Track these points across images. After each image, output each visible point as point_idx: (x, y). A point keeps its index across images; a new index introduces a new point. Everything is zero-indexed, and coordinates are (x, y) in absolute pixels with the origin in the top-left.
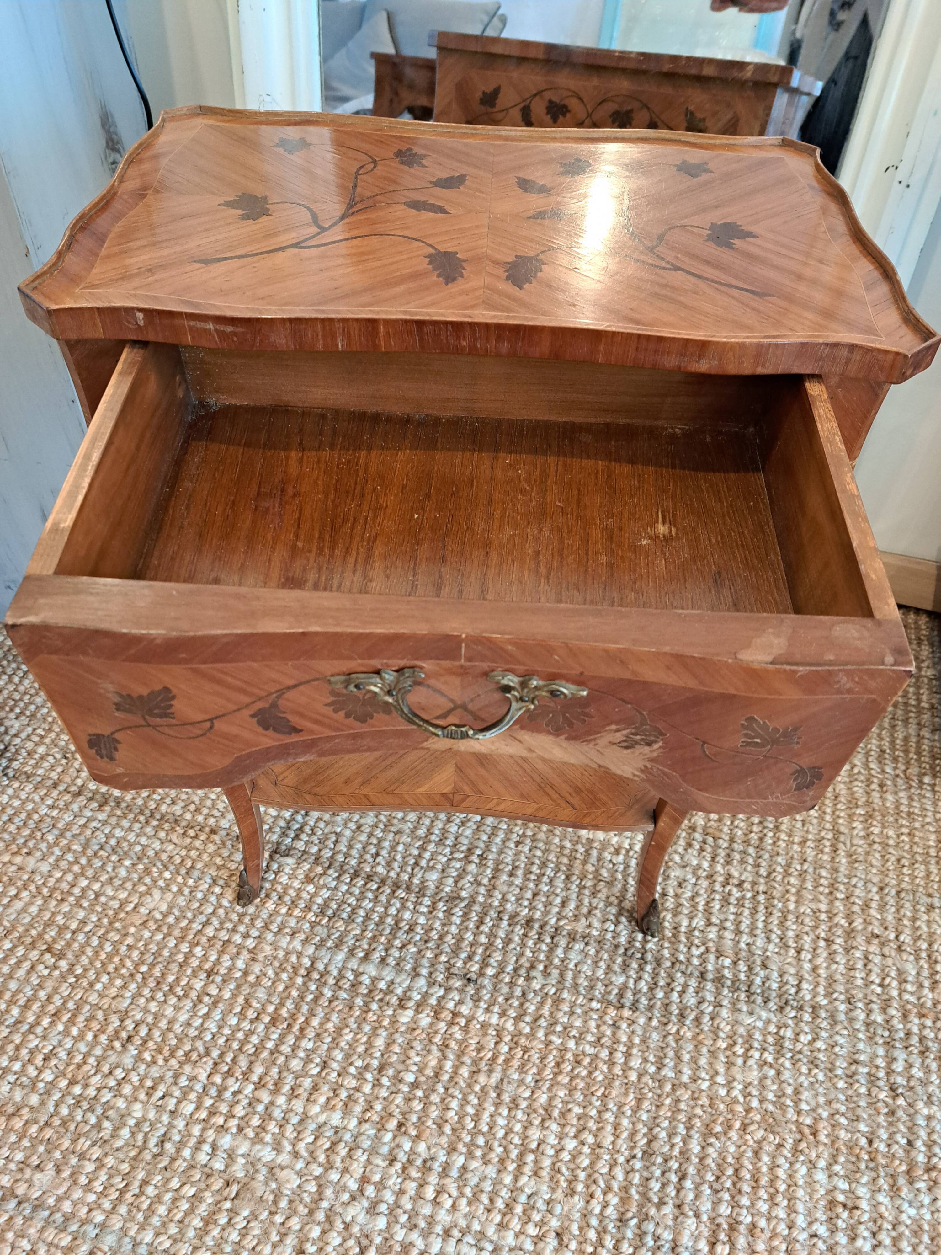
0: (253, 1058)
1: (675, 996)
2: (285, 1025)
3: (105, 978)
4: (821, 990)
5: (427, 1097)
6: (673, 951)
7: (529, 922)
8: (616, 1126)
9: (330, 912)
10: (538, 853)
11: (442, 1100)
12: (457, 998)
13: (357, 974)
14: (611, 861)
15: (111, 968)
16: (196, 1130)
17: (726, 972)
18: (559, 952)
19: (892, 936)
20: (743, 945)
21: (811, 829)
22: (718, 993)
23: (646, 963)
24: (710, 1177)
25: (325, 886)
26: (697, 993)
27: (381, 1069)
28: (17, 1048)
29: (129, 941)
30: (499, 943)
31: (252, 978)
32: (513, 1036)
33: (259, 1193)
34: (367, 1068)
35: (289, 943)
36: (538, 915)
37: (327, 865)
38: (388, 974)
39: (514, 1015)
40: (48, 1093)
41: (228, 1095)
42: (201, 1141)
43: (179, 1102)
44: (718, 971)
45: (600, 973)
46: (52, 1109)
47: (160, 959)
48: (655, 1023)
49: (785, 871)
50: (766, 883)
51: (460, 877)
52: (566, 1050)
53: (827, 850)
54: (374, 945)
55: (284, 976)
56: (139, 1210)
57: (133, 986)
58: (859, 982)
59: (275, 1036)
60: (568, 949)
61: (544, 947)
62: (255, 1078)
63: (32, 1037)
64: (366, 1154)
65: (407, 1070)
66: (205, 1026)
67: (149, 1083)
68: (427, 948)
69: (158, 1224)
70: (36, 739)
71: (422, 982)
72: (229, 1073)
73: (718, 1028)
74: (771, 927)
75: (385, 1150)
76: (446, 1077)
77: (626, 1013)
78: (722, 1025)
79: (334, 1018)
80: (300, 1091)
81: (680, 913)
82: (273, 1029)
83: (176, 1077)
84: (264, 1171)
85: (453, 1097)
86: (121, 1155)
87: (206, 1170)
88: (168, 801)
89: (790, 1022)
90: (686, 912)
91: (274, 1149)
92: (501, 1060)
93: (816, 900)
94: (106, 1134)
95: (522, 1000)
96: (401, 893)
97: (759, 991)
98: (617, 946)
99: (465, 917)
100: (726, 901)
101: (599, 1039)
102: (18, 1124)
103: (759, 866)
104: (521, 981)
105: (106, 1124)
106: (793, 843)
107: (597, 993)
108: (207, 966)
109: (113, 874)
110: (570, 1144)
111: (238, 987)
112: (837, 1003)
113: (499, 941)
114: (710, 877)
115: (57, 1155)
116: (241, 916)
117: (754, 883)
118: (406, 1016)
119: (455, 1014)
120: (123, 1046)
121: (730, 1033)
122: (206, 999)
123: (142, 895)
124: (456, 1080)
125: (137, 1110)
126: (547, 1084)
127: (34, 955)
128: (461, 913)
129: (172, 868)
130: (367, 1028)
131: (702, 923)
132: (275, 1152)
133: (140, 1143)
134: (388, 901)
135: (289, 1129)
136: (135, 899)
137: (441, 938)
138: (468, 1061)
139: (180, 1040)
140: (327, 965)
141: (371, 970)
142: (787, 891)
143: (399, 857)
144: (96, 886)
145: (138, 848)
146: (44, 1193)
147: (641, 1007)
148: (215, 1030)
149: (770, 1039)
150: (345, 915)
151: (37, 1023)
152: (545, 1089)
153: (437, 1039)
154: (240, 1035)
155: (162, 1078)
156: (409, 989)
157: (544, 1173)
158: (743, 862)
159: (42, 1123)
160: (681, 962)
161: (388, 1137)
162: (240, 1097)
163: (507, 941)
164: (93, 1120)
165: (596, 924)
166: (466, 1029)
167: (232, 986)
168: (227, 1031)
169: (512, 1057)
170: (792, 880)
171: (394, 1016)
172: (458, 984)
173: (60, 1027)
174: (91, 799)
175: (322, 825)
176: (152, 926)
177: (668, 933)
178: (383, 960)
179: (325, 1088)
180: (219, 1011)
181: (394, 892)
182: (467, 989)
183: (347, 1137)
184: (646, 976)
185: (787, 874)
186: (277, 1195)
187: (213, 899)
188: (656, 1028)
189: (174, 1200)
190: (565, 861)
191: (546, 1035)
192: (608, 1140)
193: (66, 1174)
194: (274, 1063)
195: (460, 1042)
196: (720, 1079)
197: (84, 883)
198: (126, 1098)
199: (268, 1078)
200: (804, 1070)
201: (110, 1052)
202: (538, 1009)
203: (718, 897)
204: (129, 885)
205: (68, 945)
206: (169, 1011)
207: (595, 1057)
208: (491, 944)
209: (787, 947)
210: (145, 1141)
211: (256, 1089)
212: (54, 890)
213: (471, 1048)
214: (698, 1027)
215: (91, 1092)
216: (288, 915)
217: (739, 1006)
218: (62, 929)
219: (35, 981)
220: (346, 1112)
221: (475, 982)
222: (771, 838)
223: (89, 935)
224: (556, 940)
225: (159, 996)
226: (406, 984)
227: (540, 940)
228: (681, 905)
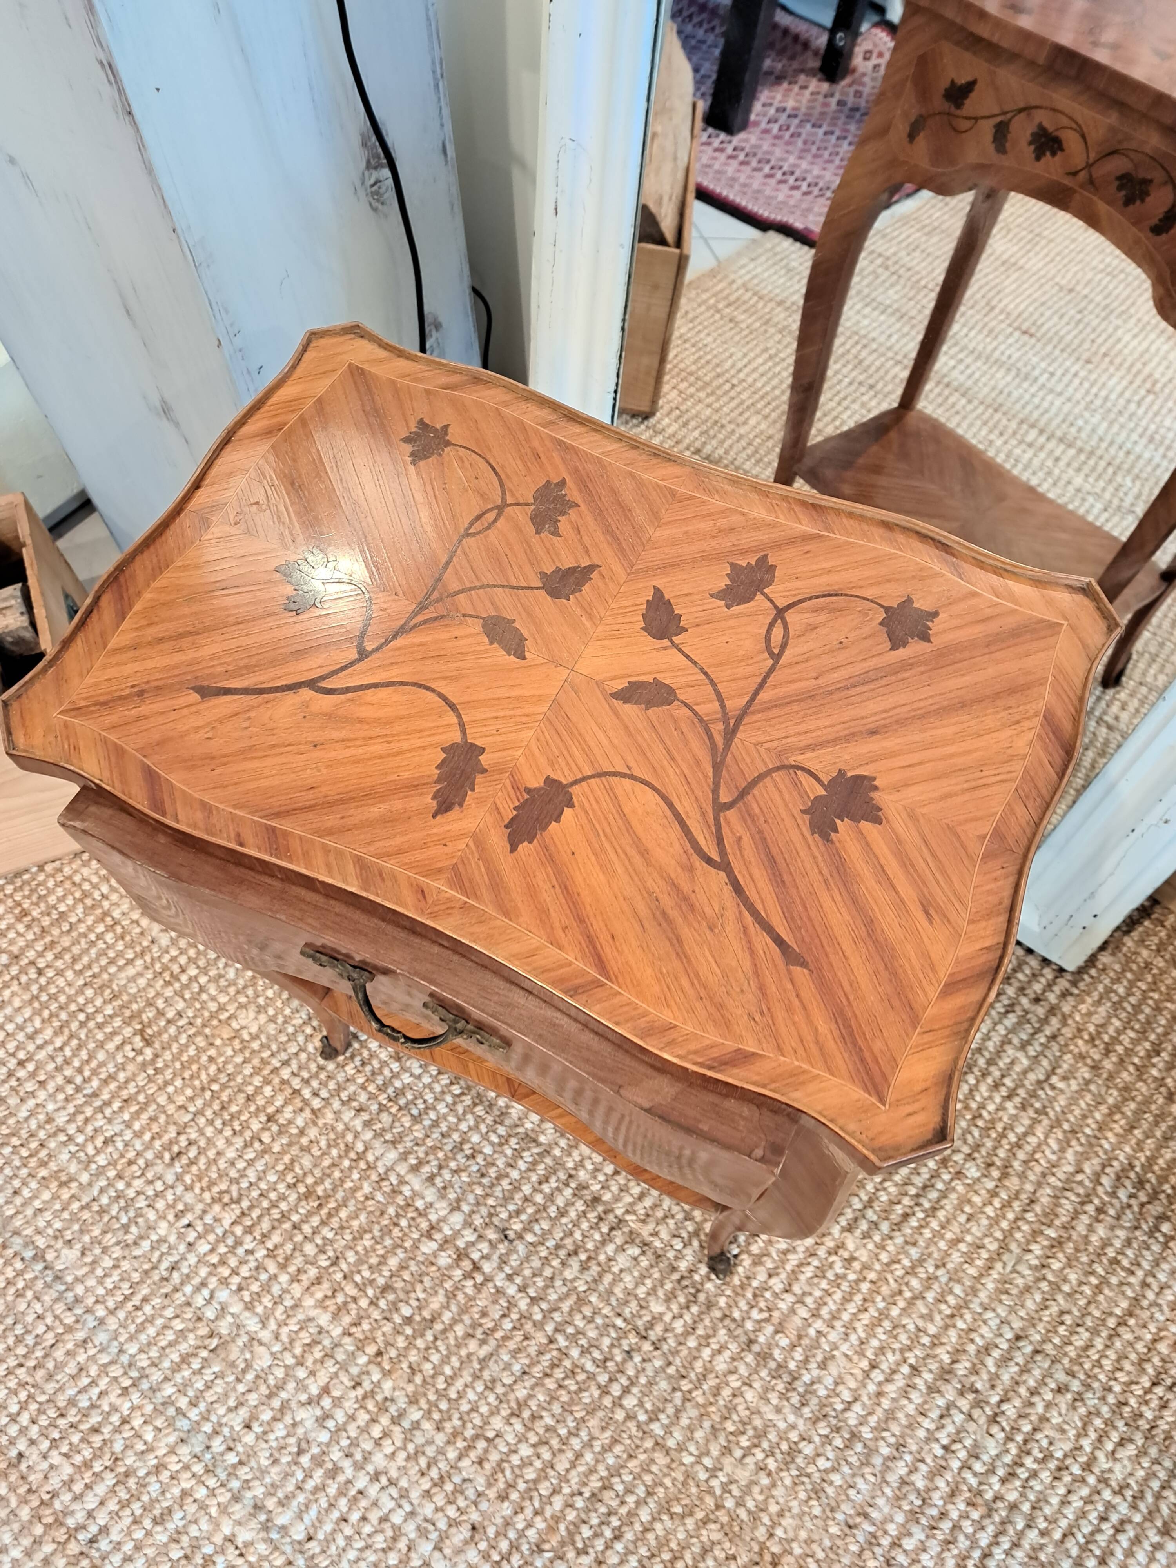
0: (276, 1224)
1: (706, 1353)
2: (316, 1204)
3: (178, 1083)
4: (873, 1420)
5: (414, 1337)
6: (731, 1303)
7: (596, 1200)
8: (579, 1455)
9: (402, 1102)
11: (427, 1349)
12: (485, 1251)
13: (402, 1181)
15: (187, 1074)
16: (203, 1271)
17: (777, 1352)
18: (610, 1249)
19: (994, 1399)
20: (812, 1332)
21: (974, 1229)
22: (755, 1371)
23: (696, 1302)
24: (643, 1551)
26: (733, 1360)
27: (385, 1289)
28: (87, 1120)
29: (212, 1052)
30: (553, 1211)
31: (304, 1141)
32: (522, 1317)
33: (232, 1357)
34: (372, 1282)
35: (352, 1119)
36: (607, 1196)
38: (430, 1195)
39: (533, 1295)
40: (96, 1176)
41: (240, 1251)
42: (204, 1284)
43: (199, 1237)
44: (769, 1346)
45: (641, 1291)
46: (96, 1193)
47: (232, 1084)
48: (671, 1370)
49: (912, 1268)
50: (881, 1272)
52: (567, 1355)
53: (979, 1263)
54: (430, 1157)
55: (334, 1152)
56: (133, 1321)
57: (199, 1102)
58: (921, 1434)
59: (303, 1211)
61: (597, 1236)
62: (270, 1245)
63: (100, 1116)
64: (337, 1366)
65: (407, 1302)
66: (247, 1172)
67: (180, 1207)
68: (480, 1183)
69: (145, 1342)
71: (457, 1219)
72: (250, 1230)
73: (735, 1408)
74: (857, 1324)
75: (355, 1371)
76: (438, 1327)
77: (647, 1347)
78: (741, 1407)
79: (363, 1217)
80: (303, 1277)
81: (762, 1263)
82: (304, 1203)
83: (205, 1211)
84: (245, 1338)
86: (136, 1264)
87: (199, 1313)
89: (817, 1439)
90: (770, 1264)
91: (261, 1322)
92: (499, 1334)
93: (929, 1317)
94: (130, 1238)
95: (548, 1283)
96: (479, 1110)
97: (801, 1389)
98: (674, 1269)
99: (533, 1166)
100: (820, 1273)
101: (606, 1360)
102: (65, 1194)
103: (883, 1248)
104: (556, 1262)
105: (134, 1229)
106: (942, 1237)
107: (628, 1310)
108: (270, 1110)
109: (222, 973)
110: (525, 1451)
111: (290, 1144)
112: (882, 1443)
113: (554, 1208)
115: (87, 1239)
116: (321, 1068)
117: (866, 1267)
118: (429, 1247)
119: (476, 1267)
120: (172, 1159)
121: (746, 1420)
122: (257, 1144)
123: (241, 1006)
124: (447, 1333)
126: (532, 1381)
127: (128, 1031)
128: (530, 1159)
130: (388, 1242)
131: (781, 1286)
132: (260, 1326)
133: (154, 1260)
134: (464, 1114)
135: (280, 1309)
136: (232, 1008)
137: (499, 1178)
138: (468, 1321)
139: (220, 1176)
140: (377, 1159)
141: (416, 1183)
142: (900, 1292)
144: (203, 980)
146: (66, 1268)
147: (665, 1347)
148: (253, 1180)
149: (784, 1447)
150: (415, 1112)
151: (107, 1104)
152: (528, 1384)
153: (448, 1285)
154: (273, 1195)
155: (192, 1207)
156: (443, 1220)
157: (487, 1466)
158: (868, 1235)
159: (84, 1203)
160: (734, 1320)
161: (362, 1360)
162: (251, 1258)
163: (562, 1212)
164: (124, 1220)
165: (664, 1235)
166: (478, 1288)
167: (285, 1141)
169: (512, 1337)
170: (914, 1282)
171: (419, 1240)
172: (492, 1235)
176: (237, 1044)
177: (736, 1281)
178: (431, 1179)
179: (326, 1285)
180: (263, 1161)
181: (473, 1105)
182: (501, 1246)
183: (327, 1342)
184: (687, 1317)
185: (911, 1271)
186: (248, 1366)
187: (301, 1039)
188: (670, 1377)
189: (165, 1327)
191: (555, 1331)
192: (562, 1465)
193: (88, 1259)
194: (291, 1238)
195: (468, 1298)
196: (707, 1462)
197: (193, 971)
198: (157, 1212)
199: (281, 1251)
200: (802, 1495)
201: (159, 1161)
202: (560, 1299)
203: (816, 1263)
204: (232, 990)
205: (160, 1033)
206: (220, 1143)
207: (592, 1377)
208: (545, 1208)
209: (862, 1354)
210: (159, 1261)
211: (268, 1256)
212: (165, 968)
213: (475, 1309)
214: (715, 1395)
215: (131, 1193)
216: (363, 1087)
217: (770, 1396)
218: (161, 1013)
219: (120, 1059)
220: (336, 1316)
221: (511, 1241)
222: (918, 1220)
223: (180, 1030)
224: (614, 1233)
225: (218, 1123)
226: (442, 1213)
227: (595, 1227)
228: (768, 1255)
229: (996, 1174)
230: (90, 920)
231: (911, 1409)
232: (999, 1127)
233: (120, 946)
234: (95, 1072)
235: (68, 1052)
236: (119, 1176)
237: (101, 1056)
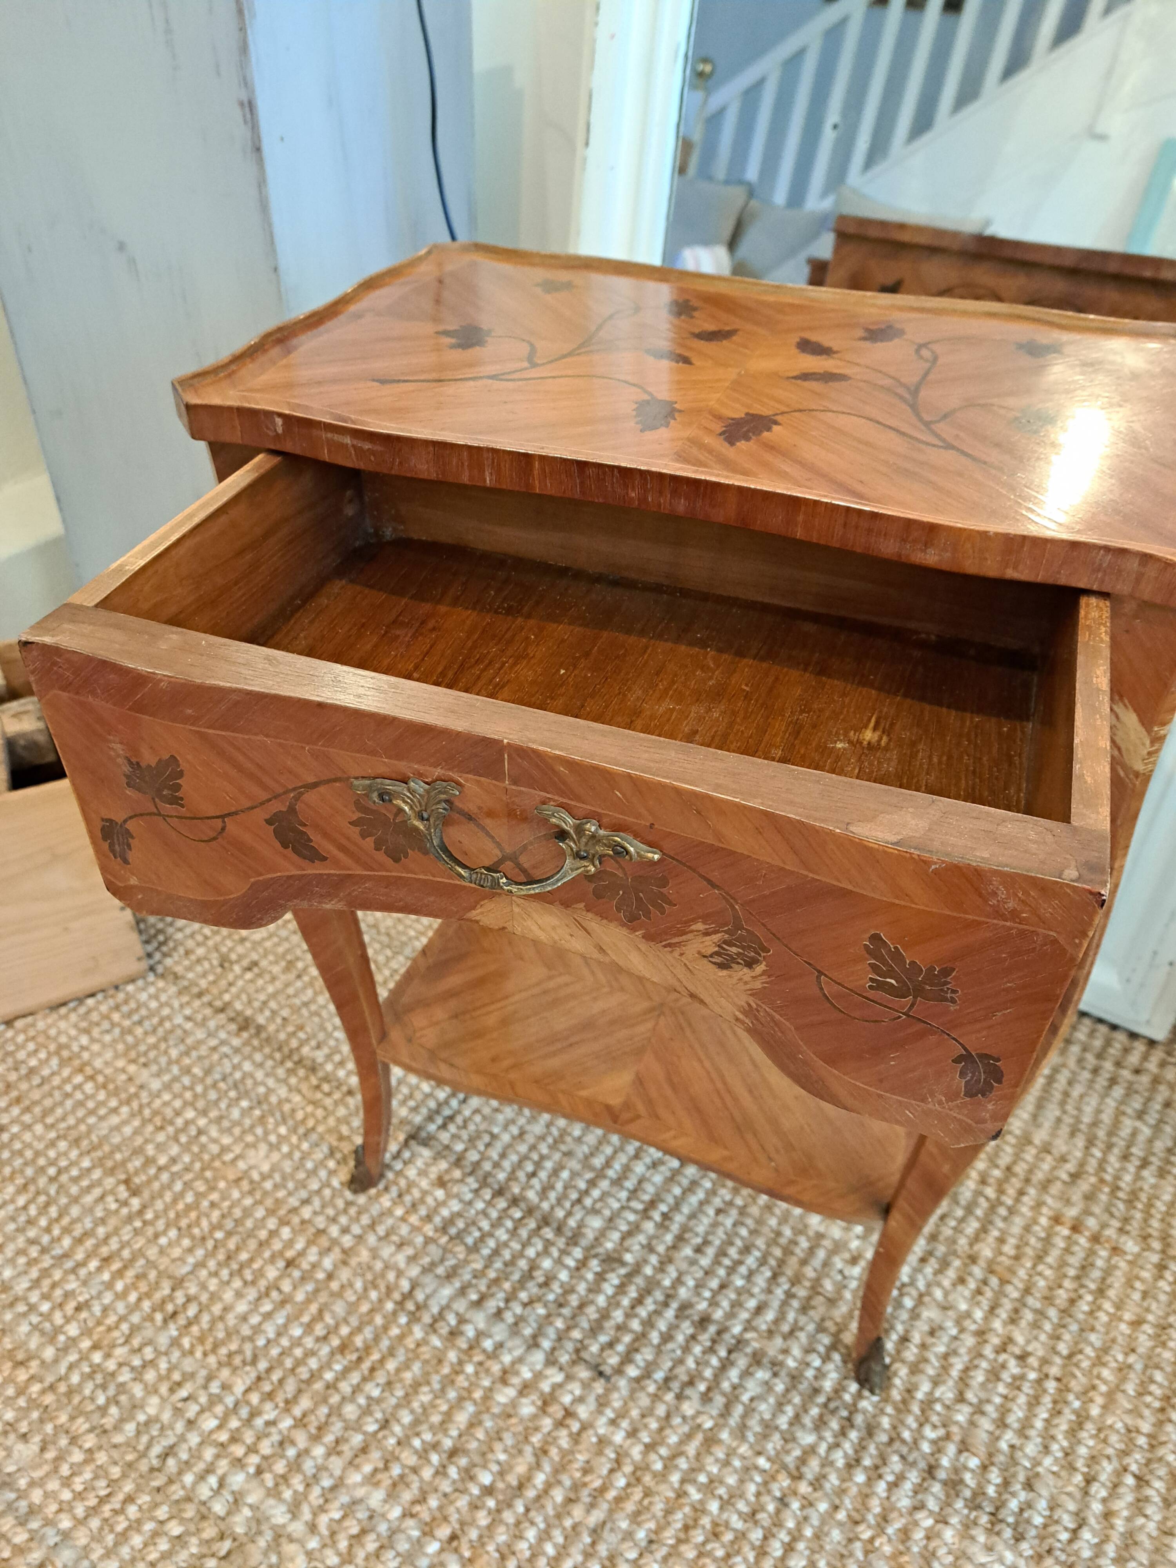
0: (303, 1386)
1: (881, 1487)
2: (354, 1357)
3: (173, 1233)
4: (1110, 1549)
5: (499, 1511)
6: (896, 1422)
7: (704, 1321)
9: (453, 1231)
10: (744, 1232)
11: (518, 1523)
12: (578, 1392)
13: (462, 1320)
14: (841, 1272)
15: (184, 1223)
16: (209, 1453)
17: (968, 1477)
18: (734, 1374)
20: (1003, 1445)
21: (1154, 1306)
22: (947, 1504)
23: (852, 1426)
25: (457, 1196)
26: (916, 1492)
27: (453, 1453)
28: (54, 1286)
29: (214, 1196)
30: (655, 1337)
31: (335, 1285)
32: (637, 1469)
34: (435, 1446)
35: (392, 1255)
36: (718, 1314)
37: (468, 1170)
38: (500, 1332)
39: (647, 1440)
40: (64, 1350)
41: (259, 1422)
42: (210, 1470)
43: (202, 1411)
44: (956, 1470)
45: (783, 1422)
46: (63, 1371)
47: (240, 1229)
48: (841, 1516)
49: (1098, 1357)
50: (1064, 1366)
51: (629, 1234)
52: (704, 1511)
54: (494, 1289)
55: (374, 1295)
56: (112, 1531)
57: (200, 1253)
59: (338, 1367)
60: (746, 1374)
61: (714, 1361)
62: (297, 1411)
63: (72, 1277)
64: (399, 1559)
65: (485, 1467)
66: (264, 1327)
67: (176, 1376)
68: (560, 1315)
69: (127, 1557)
70: (199, 938)
71: (538, 1358)
72: (270, 1396)
73: (933, 1554)
74: (1053, 1432)
76: (531, 1493)
77: (804, 1488)
78: (942, 1552)
79: (416, 1367)
80: (345, 1448)
81: (922, 1372)
82: (338, 1357)
83: (209, 1378)
84: (268, 1535)
85: (532, 1523)
86: (115, 1454)
87: (203, 1509)
88: (313, 1043)
90: (931, 1372)
91: (290, 1511)
92: (611, 1494)
93: (1135, 1412)
94: (108, 1422)
95: (663, 1423)
96: (548, 1233)
97: (1011, 1520)
98: (816, 1391)
99: (621, 1289)
100: (994, 1375)
101: (754, 1513)
102: (22, 1376)
103: (1058, 1338)
104: (669, 1397)
105: (114, 1410)
106: (1120, 1319)
107: (770, 1446)
108: (290, 1254)
109: (225, 1113)
111: (317, 1291)
113: (656, 1334)
114: (981, 1334)
115: (49, 1428)
116: (349, 1204)
117: (1045, 1362)
118: (504, 1396)
119: (569, 1413)
120: (165, 1321)
122: (274, 1294)
123: (248, 1146)
124: (543, 1501)
125: (153, 1406)
126: (664, 1551)
127: (110, 1182)
128: (616, 1282)
129: (291, 1123)
130: (452, 1394)
131: (951, 1395)
132: (289, 1516)
133: (141, 1447)
134: (529, 1238)
135: (316, 1491)
136: (237, 1149)
137: (582, 1306)
138: (568, 1483)
139: (229, 1335)
140: (428, 1297)
141: (480, 1319)
142: (1094, 1387)
143: (559, 1186)
144: (202, 1122)
145: (262, 1090)
146: (19, 1470)
147: (827, 1486)
148: (271, 1335)
150: (470, 1241)
151: (83, 1264)
153: (536, 1439)
154: (298, 1352)
155: (192, 1375)
156: (520, 1360)
158: (1035, 1325)
159: (47, 1384)
160: (903, 1441)
161: (433, 1547)
162: (273, 1430)
163: (667, 1338)
164: (101, 1400)
166: (576, 1438)
167: (310, 1288)
168: (285, 1342)
169: (628, 1497)
170: (1106, 1373)
172: (585, 1374)
173: (106, 1276)
174: (232, 1020)
175: (478, 1118)
176: (245, 1185)
177: (896, 1395)
178: (499, 1314)
179: (375, 1455)
180: (284, 1313)
181: (539, 1228)
182: (596, 1385)
183: (383, 1528)
184: (847, 1446)
185: (1099, 1362)
187: (323, 1174)
188: (840, 1524)
189: (155, 1534)
190: (778, 1252)
191: (683, 1481)
193: (50, 1455)
194: (325, 1400)
195: (564, 1453)
197: (189, 1114)
198: (146, 1386)
199: (313, 1418)
201: (148, 1324)
202: (681, 1442)
203: (984, 1365)
204: (237, 1131)
205: (149, 1182)
206: (228, 1296)
207: (741, 1536)
208: (644, 1335)
209: (1072, 1468)
210: (148, 1447)
211: (295, 1427)
212: (156, 1113)
213: (577, 1465)
214: (903, 1542)
215: (111, 1365)
216: (403, 1219)
217: (973, 1532)
218: (149, 1161)
219: (99, 1213)
220: (392, 1495)
221: (608, 1379)
222: (1088, 1303)
223: (174, 1176)
224: (733, 1356)
225: (225, 1273)
226: (518, 1353)
227: (711, 1350)
228: (926, 1361)
229: (1156, 1245)
230: (66, 1072)
231: (1151, 1527)
232: (1144, 1197)
233: (102, 1096)
234: (66, 1230)
235: (33, 1211)
236: (95, 1347)
237: (75, 1211)
